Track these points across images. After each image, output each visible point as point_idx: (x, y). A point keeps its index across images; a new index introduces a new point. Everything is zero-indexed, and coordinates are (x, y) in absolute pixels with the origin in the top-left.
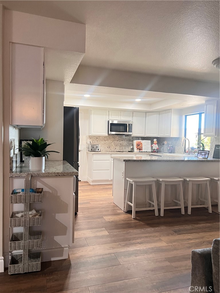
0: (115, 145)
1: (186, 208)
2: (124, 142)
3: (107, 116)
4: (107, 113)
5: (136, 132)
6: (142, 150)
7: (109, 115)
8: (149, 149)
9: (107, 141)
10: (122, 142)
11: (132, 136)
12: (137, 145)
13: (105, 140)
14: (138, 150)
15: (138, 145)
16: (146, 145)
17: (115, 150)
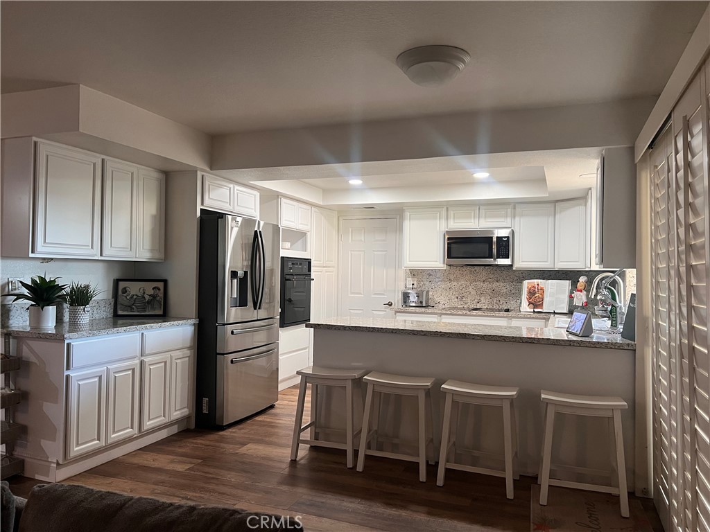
0: (479, 293)
1: (432, 469)
2: (502, 284)
3: (443, 222)
4: (444, 212)
5: (523, 258)
6: (541, 306)
7: (447, 218)
8: (562, 305)
9: (455, 283)
10: (498, 284)
11: (514, 269)
12: (530, 292)
13: (450, 281)
14: (530, 308)
15: (532, 293)
16: (556, 294)
17: (478, 305)
